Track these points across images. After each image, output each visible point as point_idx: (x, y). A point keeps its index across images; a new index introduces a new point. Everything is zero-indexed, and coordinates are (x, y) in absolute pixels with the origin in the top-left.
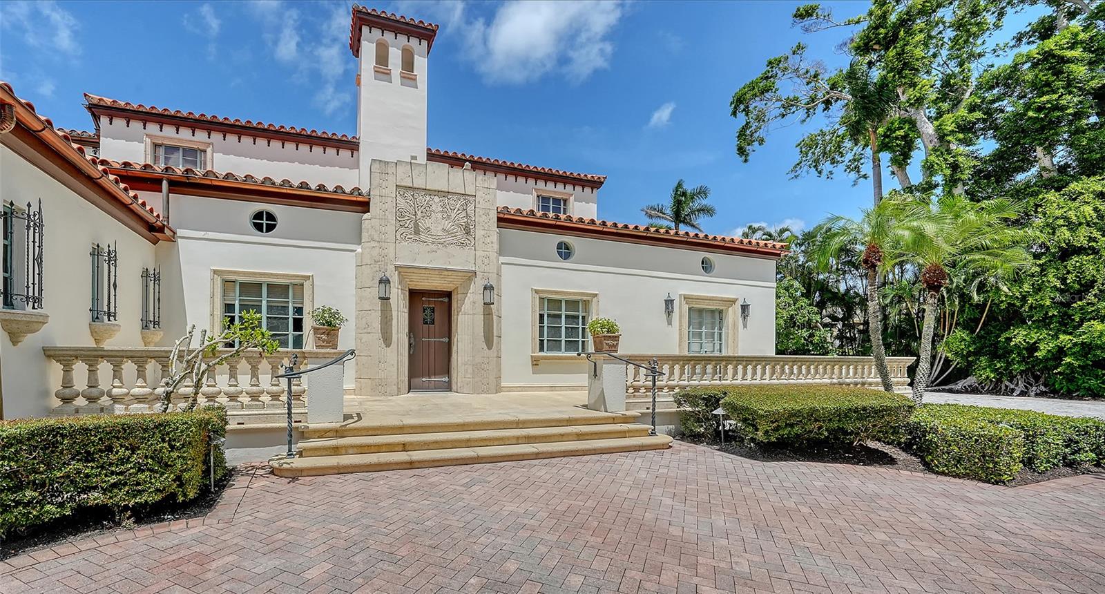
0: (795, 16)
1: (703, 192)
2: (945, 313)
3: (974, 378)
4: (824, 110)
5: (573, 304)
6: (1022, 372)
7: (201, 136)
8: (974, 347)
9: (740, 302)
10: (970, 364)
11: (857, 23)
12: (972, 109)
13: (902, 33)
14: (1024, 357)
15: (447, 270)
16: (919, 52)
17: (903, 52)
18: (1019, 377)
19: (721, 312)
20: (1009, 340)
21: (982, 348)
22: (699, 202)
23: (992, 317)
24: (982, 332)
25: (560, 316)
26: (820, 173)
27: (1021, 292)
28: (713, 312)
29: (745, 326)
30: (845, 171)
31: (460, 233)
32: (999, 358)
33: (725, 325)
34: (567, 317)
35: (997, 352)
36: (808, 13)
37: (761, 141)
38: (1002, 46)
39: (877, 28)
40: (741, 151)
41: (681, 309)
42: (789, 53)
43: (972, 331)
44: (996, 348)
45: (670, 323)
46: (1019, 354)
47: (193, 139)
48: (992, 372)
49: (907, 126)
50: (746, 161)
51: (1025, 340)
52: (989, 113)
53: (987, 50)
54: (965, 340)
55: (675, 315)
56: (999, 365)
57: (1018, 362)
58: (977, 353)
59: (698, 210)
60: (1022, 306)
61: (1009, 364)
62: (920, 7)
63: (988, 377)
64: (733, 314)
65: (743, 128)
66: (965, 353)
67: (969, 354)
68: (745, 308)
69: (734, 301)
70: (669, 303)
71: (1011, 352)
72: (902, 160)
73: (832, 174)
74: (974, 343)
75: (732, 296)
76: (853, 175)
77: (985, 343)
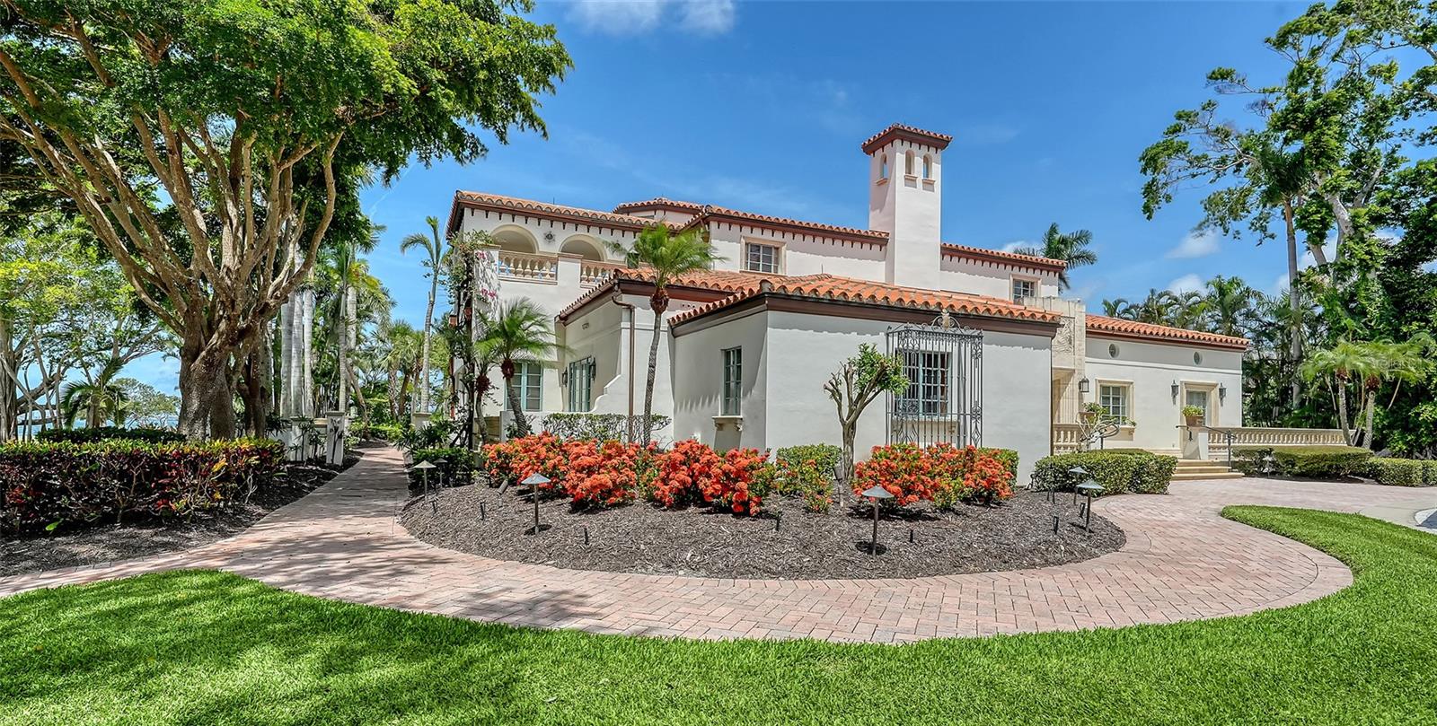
0: (1211, 78)
1: (1083, 237)
2: (1360, 388)
3: (1388, 450)
4: (1235, 172)
5: (1116, 390)
6: (1430, 445)
7: (778, 236)
8: (1388, 421)
9: (1219, 386)
10: (1384, 437)
11: (1271, 92)
12: (1383, 202)
13: (1318, 120)
14: (1431, 431)
15: (1061, 369)
16: (1334, 143)
17: (1319, 140)
18: (1427, 449)
19: (1204, 393)
20: (1418, 415)
21: (1396, 421)
22: (1078, 248)
23: (1402, 393)
24: (1395, 407)
25: (1109, 398)
26: (1227, 231)
27: (1427, 373)
28: (1199, 393)
29: (1222, 405)
30: (1250, 228)
31: (1067, 344)
32: (1410, 431)
33: (1208, 404)
34: (1113, 398)
35: (1408, 426)
36: (1224, 75)
37: (1168, 199)
38: (1408, 131)
39: (1296, 111)
40: (1147, 209)
41: (1182, 392)
42: (1198, 109)
43: (1386, 407)
44: (1407, 422)
45: (1174, 403)
46: (1427, 428)
47: (773, 239)
48: (1404, 444)
49: (1324, 210)
50: (1149, 218)
51: (1431, 416)
52: (1397, 208)
53: (1395, 133)
54: (1379, 414)
55: (1178, 397)
56: (1409, 438)
57: (1426, 435)
58: (1391, 427)
59: (1078, 257)
60: (1429, 384)
61: (1419, 437)
62: (1335, 99)
63: (1401, 449)
64: (1215, 394)
65: (1149, 185)
66: (1380, 426)
67: (1384, 427)
68: (1222, 391)
69: (1215, 385)
70: (1174, 388)
71: (1419, 426)
72: (1318, 238)
73: (1239, 234)
74: (1387, 418)
75: (1214, 382)
76: (1259, 234)
77: (1397, 418)
